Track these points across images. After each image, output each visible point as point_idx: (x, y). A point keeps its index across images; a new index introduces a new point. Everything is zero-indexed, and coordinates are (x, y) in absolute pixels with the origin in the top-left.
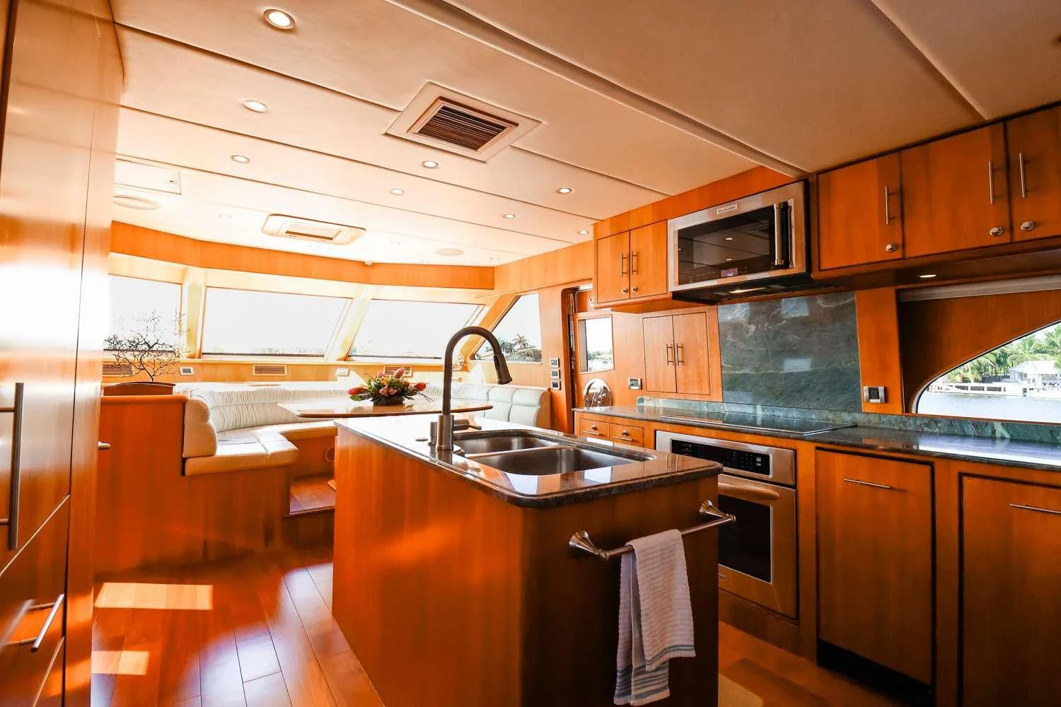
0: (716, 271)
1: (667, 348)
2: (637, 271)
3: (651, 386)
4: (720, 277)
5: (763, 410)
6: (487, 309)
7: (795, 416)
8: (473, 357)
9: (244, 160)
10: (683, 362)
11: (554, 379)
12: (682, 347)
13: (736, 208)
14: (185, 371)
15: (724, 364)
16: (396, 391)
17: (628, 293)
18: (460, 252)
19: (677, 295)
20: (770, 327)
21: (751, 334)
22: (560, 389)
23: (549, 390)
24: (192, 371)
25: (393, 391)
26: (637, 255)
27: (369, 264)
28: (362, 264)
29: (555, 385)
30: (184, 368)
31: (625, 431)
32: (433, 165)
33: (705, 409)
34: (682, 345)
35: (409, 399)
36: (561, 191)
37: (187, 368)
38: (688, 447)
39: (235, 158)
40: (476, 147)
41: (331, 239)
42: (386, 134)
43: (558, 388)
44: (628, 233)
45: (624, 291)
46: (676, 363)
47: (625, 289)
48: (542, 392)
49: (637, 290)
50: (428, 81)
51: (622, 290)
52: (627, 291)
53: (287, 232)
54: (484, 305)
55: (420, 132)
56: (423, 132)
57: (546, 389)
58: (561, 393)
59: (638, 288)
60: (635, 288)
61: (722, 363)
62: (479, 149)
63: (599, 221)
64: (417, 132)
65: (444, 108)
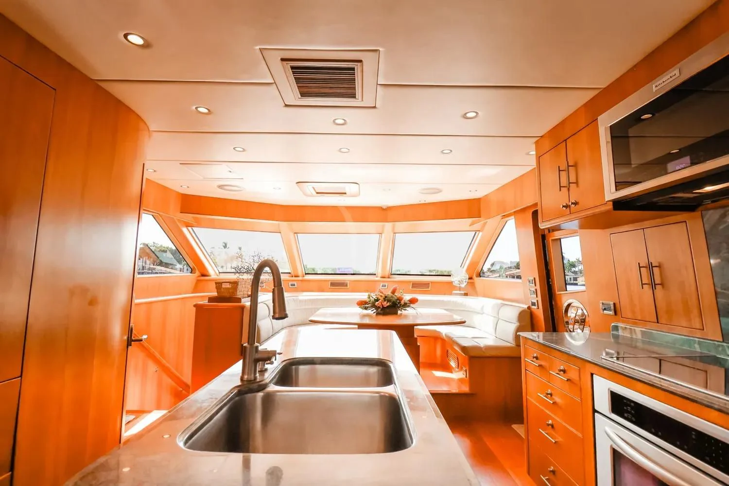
0: (660, 165)
1: (640, 267)
2: (577, 183)
3: (626, 312)
4: (667, 173)
6: (481, 234)
8: (479, 275)
9: (242, 150)
10: (662, 284)
11: (532, 298)
12: (659, 266)
13: (678, 74)
14: (292, 285)
15: (719, 290)
16: (388, 304)
17: (568, 209)
18: (439, 191)
19: (619, 204)
22: (539, 309)
23: (529, 308)
24: (296, 285)
25: (386, 304)
26: (575, 166)
27: (384, 208)
28: (381, 208)
29: (533, 304)
30: (292, 283)
31: (562, 368)
32: (341, 122)
33: (697, 348)
34: (660, 264)
35: (404, 310)
37: (293, 283)
38: (629, 406)
39: (236, 149)
40: (353, 96)
41: (345, 193)
42: (286, 106)
43: (536, 307)
44: (564, 143)
45: (563, 206)
46: (653, 285)
47: (564, 204)
48: (521, 309)
49: (576, 204)
50: (258, 47)
51: (561, 206)
52: (567, 206)
53: (317, 193)
54: (479, 231)
55: (302, 96)
56: (303, 95)
57: (526, 307)
58: (539, 313)
59: (577, 201)
60: (573, 201)
61: (716, 288)
62: (357, 97)
63: (539, 138)
64: (300, 96)
65: (292, 68)
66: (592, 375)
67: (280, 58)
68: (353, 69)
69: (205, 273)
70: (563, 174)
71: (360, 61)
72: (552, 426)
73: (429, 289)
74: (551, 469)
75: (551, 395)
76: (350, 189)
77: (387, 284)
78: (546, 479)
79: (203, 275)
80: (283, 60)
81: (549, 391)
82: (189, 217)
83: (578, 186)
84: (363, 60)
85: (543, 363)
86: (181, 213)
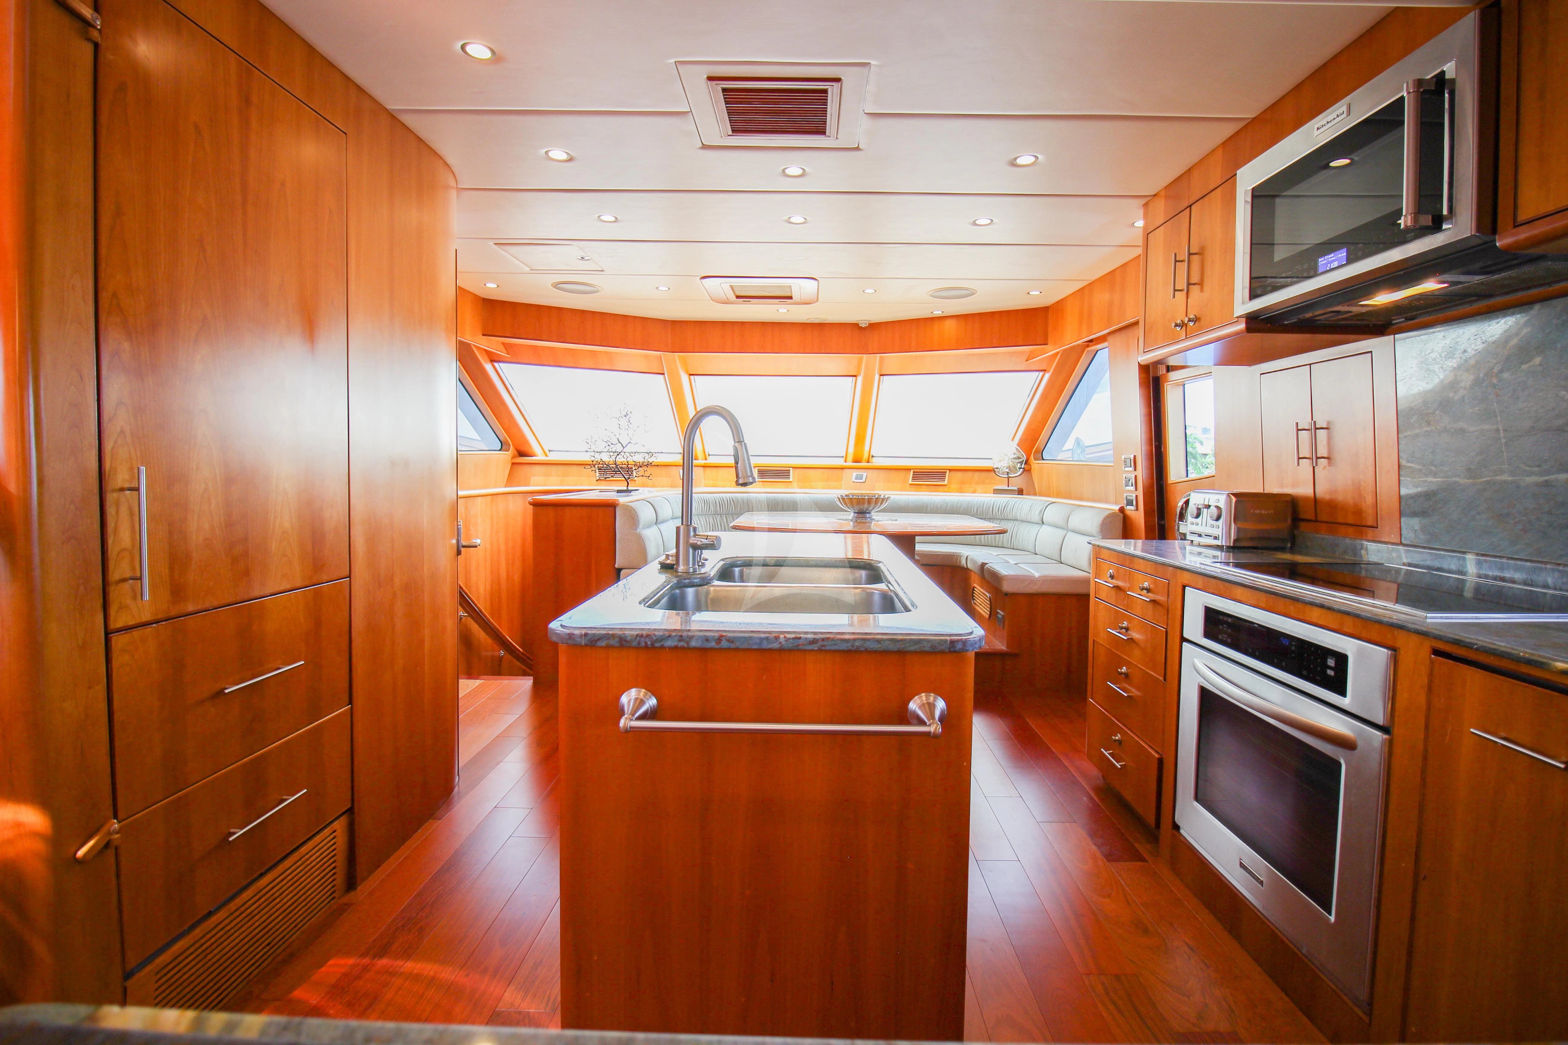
0: (1309, 260)
1: (1298, 430)
2: (1201, 284)
4: (1316, 274)
5: (1479, 563)
6: (1047, 376)
7: (1550, 581)
10: (1327, 458)
11: (1130, 492)
12: (1327, 428)
13: (1347, 112)
15: (1405, 463)
17: (1186, 329)
18: (969, 293)
20: (1506, 375)
21: (1462, 393)
22: (1137, 509)
23: (1122, 510)
26: (1201, 253)
27: (863, 326)
28: (855, 326)
29: (1129, 502)
31: (1146, 585)
32: (798, 171)
34: (1328, 423)
36: (1020, 161)
38: (1226, 622)
39: (602, 218)
40: (822, 132)
41: (791, 298)
42: (705, 147)
43: (1132, 508)
44: (1189, 209)
45: (1176, 325)
46: (1315, 458)
47: (1179, 322)
48: (1107, 513)
49: (1196, 320)
50: (673, 61)
51: (1173, 325)
52: (1183, 325)
53: (738, 297)
54: (1045, 370)
55: (733, 131)
56: (736, 131)
57: (1116, 508)
58: (1138, 516)
59: (1198, 316)
60: (1192, 316)
61: (1400, 460)
62: (827, 133)
63: (1150, 198)
64: (730, 133)
65: (724, 90)
66: (1184, 587)
67: (706, 77)
68: (825, 91)
69: (524, 449)
70: (1183, 268)
71: (838, 80)
72: (1126, 675)
73: (946, 483)
74: (1117, 738)
75: (1127, 629)
76: (802, 289)
77: (865, 475)
78: (1108, 754)
79: (522, 454)
80: (710, 79)
81: (1125, 624)
82: (494, 344)
83: (1202, 291)
84: (842, 78)
85: (1120, 583)
86: (483, 335)
